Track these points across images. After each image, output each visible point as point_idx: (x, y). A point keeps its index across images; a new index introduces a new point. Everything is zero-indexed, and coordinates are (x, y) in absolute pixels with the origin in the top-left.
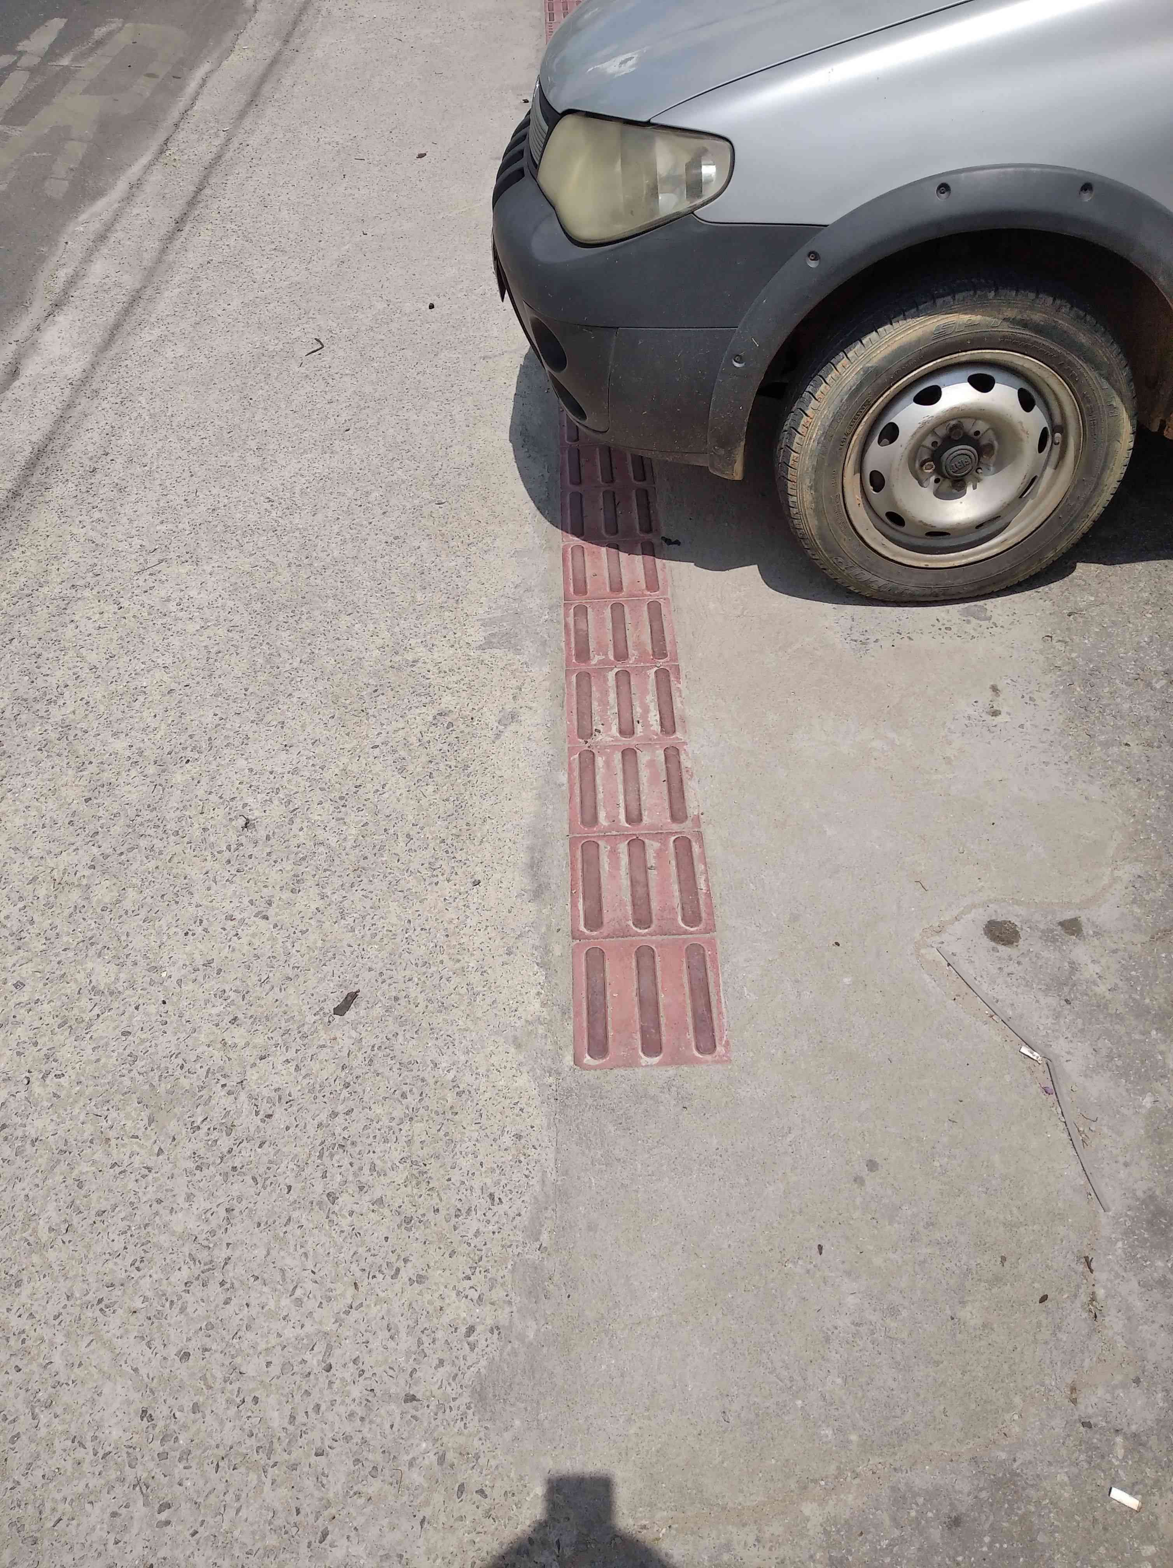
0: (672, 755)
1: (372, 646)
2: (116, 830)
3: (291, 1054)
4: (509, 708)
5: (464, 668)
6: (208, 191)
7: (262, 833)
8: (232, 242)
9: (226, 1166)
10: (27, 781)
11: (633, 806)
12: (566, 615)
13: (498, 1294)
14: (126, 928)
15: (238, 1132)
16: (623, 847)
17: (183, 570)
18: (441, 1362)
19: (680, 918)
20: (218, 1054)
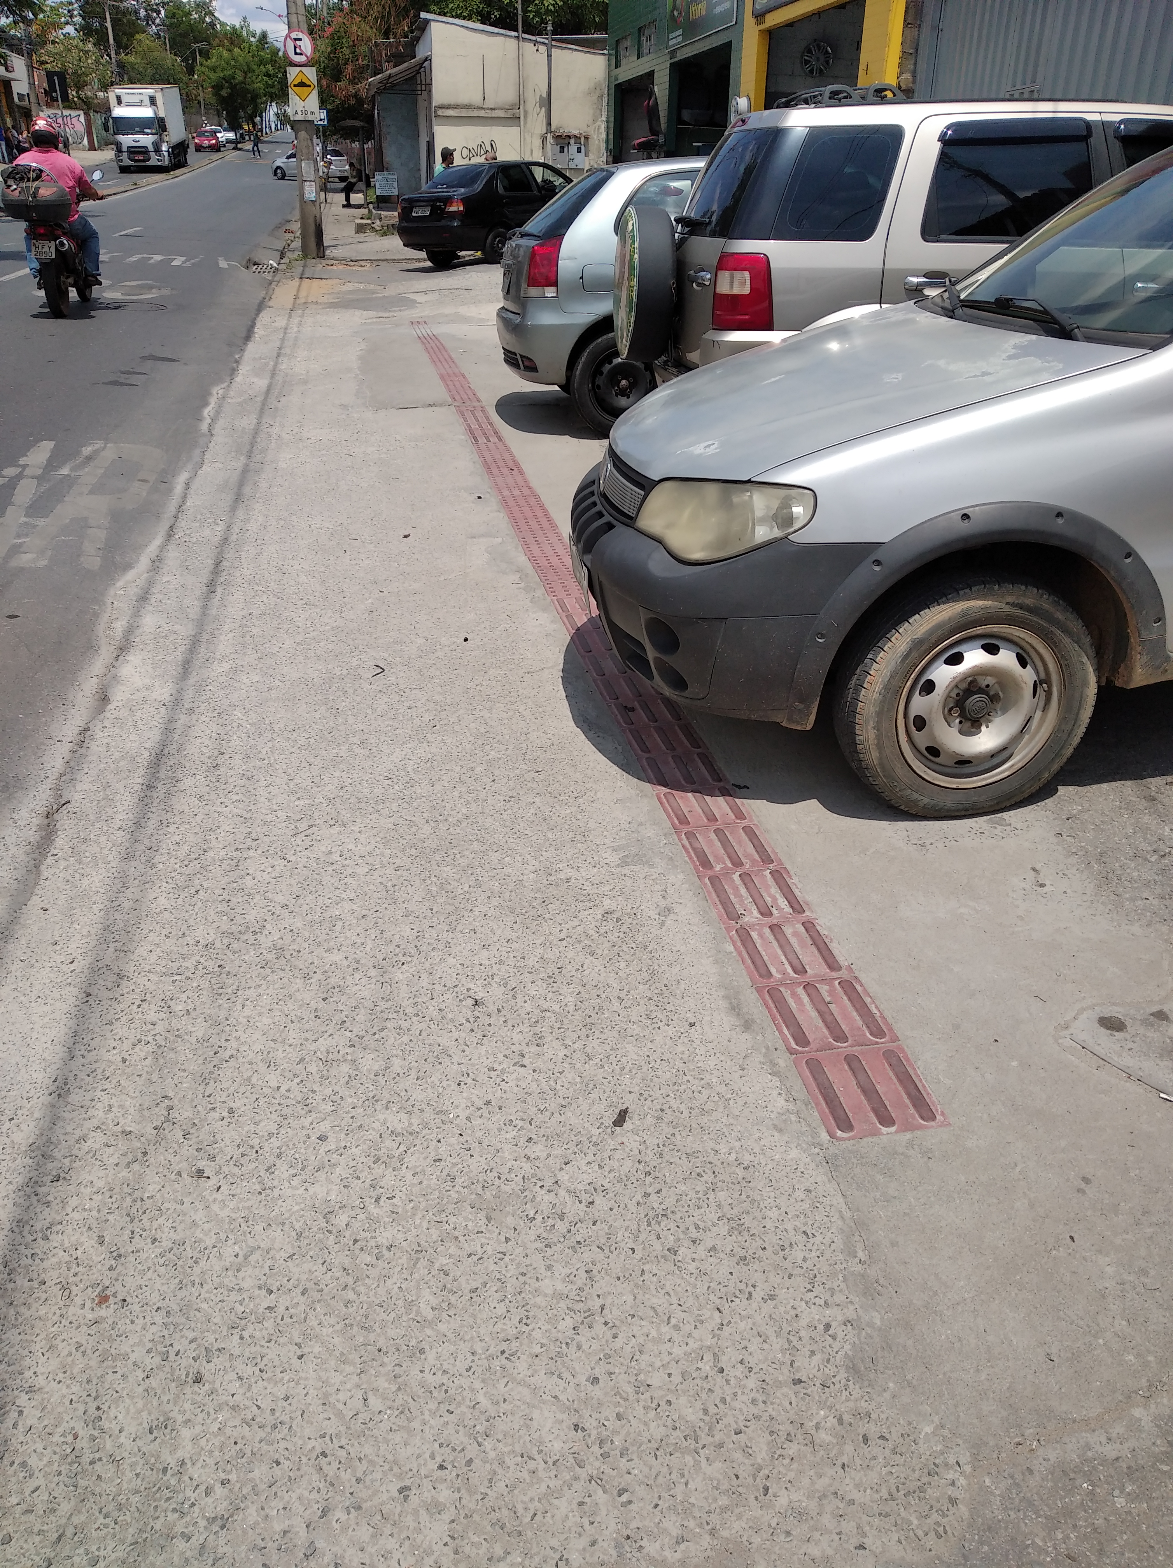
0: (809, 926)
1: (526, 872)
2: (361, 1018)
3: (590, 1157)
4: (663, 904)
5: (611, 881)
6: (224, 563)
7: (492, 1008)
8: (264, 598)
9: (572, 1241)
10: (260, 991)
11: (795, 962)
12: (680, 840)
13: (839, 1298)
14: (401, 1086)
15: (570, 1217)
16: (800, 990)
17: (335, 830)
18: (813, 1353)
19: (868, 1034)
20: (527, 1166)
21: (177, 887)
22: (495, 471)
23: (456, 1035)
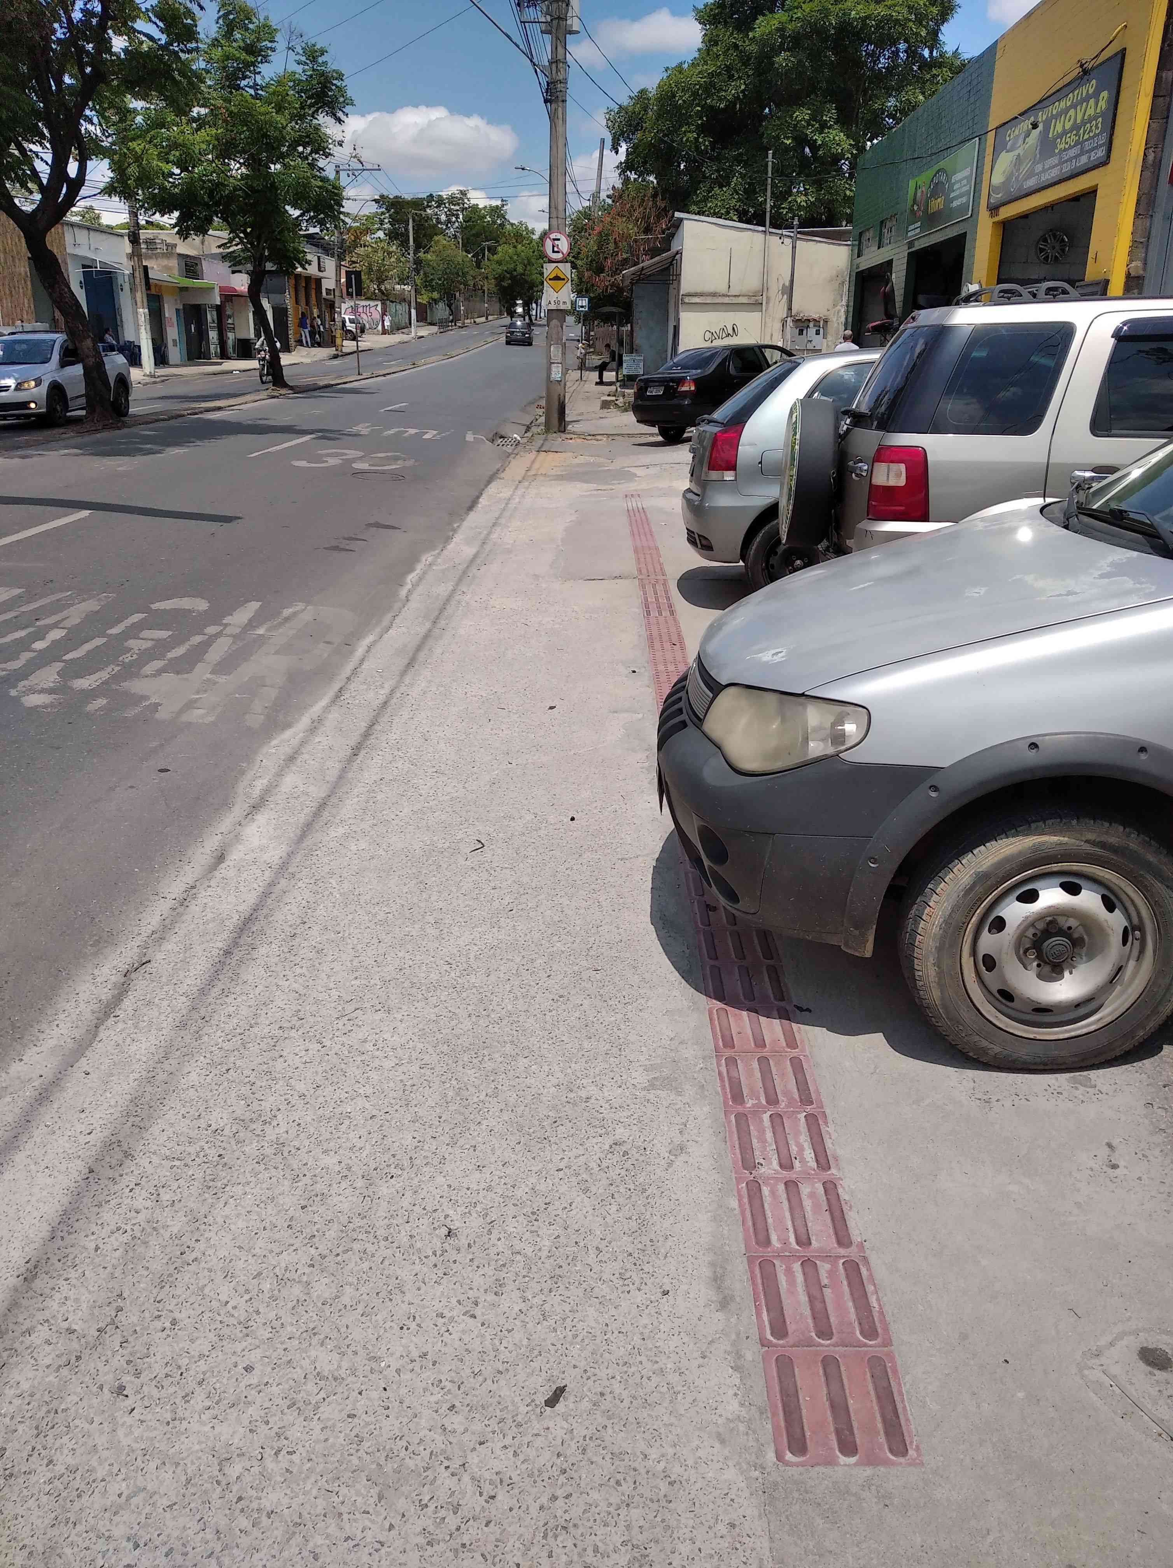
0: (830, 1188)
1: (548, 1084)
2: (331, 1234)
3: (508, 1441)
4: (678, 1140)
5: (632, 1106)
7: (464, 1242)
9: (455, 1543)
10: (247, 1189)
11: (802, 1230)
12: (719, 1065)
14: (344, 1321)
15: (464, 1512)
16: (797, 1267)
17: (378, 1016)
19: (858, 1333)
20: (439, 1438)
21: (212, 1064)
22: (657, 645)
23: (417, 1267)
